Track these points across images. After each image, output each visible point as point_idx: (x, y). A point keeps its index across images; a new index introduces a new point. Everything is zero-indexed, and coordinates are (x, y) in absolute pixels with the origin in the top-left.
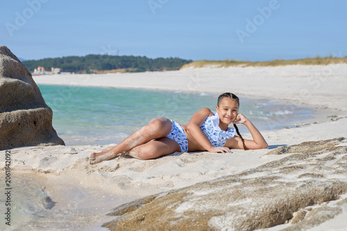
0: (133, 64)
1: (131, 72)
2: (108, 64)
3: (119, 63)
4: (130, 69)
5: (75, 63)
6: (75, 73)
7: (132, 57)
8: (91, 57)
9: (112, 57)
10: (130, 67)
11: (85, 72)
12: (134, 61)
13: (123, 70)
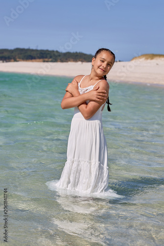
0: (48, 56)
1: (47, 61)
2: (30, 56)
3: (38, 55)
4: (46, 60)
5: (6, 54)
6: (6, 62)
7: (47, 51)
8: (17, 50)
9: (33, 50)
10: (46, 58)
11: (13, 60)
12: (49, 54)
13: (41, 60)
